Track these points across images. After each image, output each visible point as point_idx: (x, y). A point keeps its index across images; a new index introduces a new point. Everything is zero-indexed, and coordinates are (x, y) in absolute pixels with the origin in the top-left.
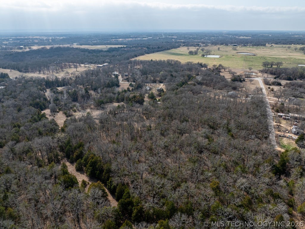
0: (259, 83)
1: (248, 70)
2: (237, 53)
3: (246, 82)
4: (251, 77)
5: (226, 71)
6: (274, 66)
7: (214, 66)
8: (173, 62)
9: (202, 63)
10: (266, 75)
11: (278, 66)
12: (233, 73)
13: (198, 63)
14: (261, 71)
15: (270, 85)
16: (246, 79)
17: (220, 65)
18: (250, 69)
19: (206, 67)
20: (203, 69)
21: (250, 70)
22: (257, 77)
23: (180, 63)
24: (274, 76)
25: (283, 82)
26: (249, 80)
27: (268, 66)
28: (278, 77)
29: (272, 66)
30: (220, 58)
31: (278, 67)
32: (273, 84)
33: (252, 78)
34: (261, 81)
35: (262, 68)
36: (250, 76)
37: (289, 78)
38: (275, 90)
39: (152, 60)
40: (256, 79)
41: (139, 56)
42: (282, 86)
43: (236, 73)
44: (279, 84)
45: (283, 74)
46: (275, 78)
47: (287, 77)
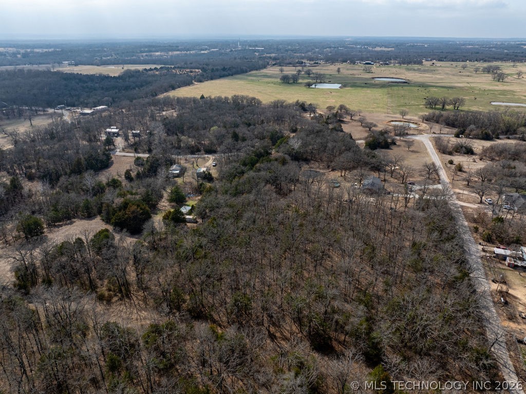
0: (426, 149)
1: (399, 116)
2: (373, 78)
3: (399, 146)
4: (407, 134)
5: (355, 120)
6: (447, 107)
7: (330, 108)
8: (245, 101)
9: (306, 102)
10: (437, 127)
11: (455, 107)
12: (369, 126)
13: (297, 102)
14: (427, 119)
15: (450, 154)
16: (398, 138)
17: (342, 107)
18: (403, 114)
19: (314, 112)
20: (307, 115)
21: (403, 116)
22: (420, 132)
23: (259, 102)
24: (455, 130)
25: (479, 145)
26: (405, 141)
27: (437, 106)
28: (462, 133)
29: (443, 106)
30: (341, 90)
31: (456, 108)
32: (456, 152)
33: (409, 137)
34: (430, 143)
35: (427, 112)
36: (406, 132)
37: (486, 133)
38: (465, 167)
39: (202, 97)
40: (418, 138)
41: (179, 87)
42: (475, 154)
43: (375, 126)
44: (469, 152)
45: (472, 126)
46: (457, 136)
47: (480, 132)
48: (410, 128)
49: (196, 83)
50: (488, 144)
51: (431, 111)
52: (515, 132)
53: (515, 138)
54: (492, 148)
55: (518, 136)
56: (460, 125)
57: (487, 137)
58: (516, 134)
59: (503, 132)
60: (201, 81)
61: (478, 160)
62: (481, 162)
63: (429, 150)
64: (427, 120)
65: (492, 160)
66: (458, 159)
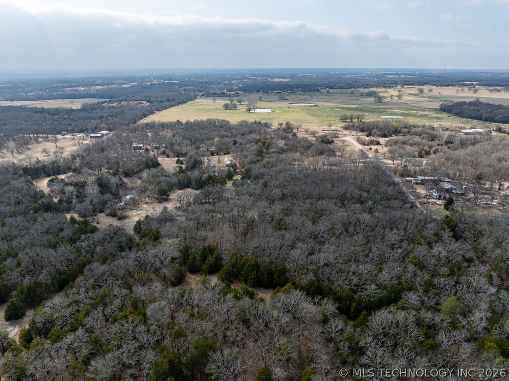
0: (353, 144)
1: (327, 128)
3: (337, 143)
4: (338, 137)
5: (301, 131)
6: (354, 120)
7: (281, 124)
8: (217, 123)
10: (354, 133)
12: (312, 134)
13: (255, 121)
14: (345, 128)
15: (368, 145)
16: (334, 139)
17: (288, 124)
18: (329, 126)
19: (270, 127)
22: (345, 135)
23: (229, 122)
24: (365, 133)
25: (382, 140)
26: (339, 141)
27: (348, 120)
28: (370, 134)
29: (352, 120)
31: (360, 121)
32: (371, 144)
33: (340, 138)
34: (354, 141)
35: (344, 124)
36: (337, 135)
37: (384, 133)
38: (379, 151)
39: (179, 121)
40: (345, 138)
41: (148, 115)
42: (382, 145)
43: (317, 133)
44: (378, 143)
45: (375, 130)
46: (368, 136)
47: (381, 133)
48: (338, 134)
49: (157, 112)
50: (387, 139)
51: (346, 123)
52: (400, 132)
53: (401, 136)
54: (390, 140)
55: (402, 134)
56: (368, 129)
57: (385, 136)
58: (401, 133)
59: (393, 132)
60: (160, 111)
61: (384, 147)
62: (387, 148)
63: (355, 144)
64: (345, 129)
66: (374, 147)
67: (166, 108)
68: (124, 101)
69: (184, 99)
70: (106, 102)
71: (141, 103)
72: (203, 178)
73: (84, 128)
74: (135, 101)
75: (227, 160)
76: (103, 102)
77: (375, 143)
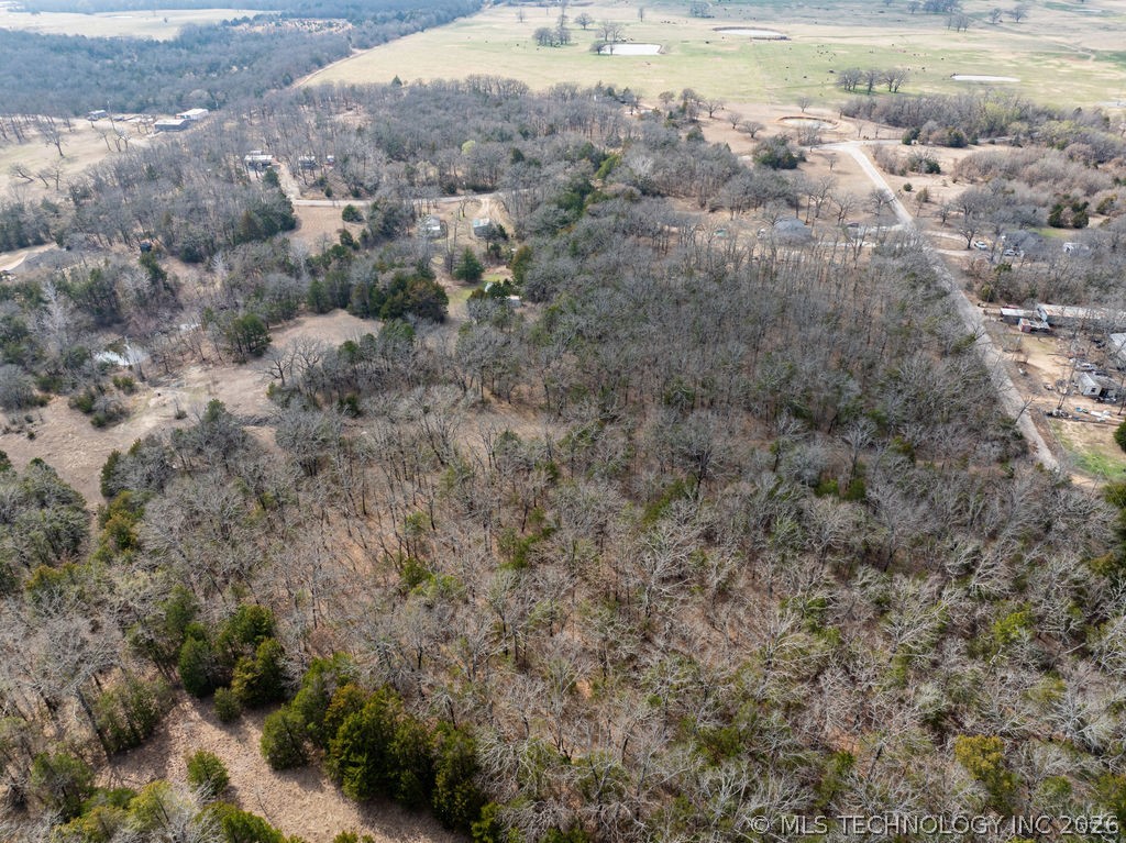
0: (860, 168)
1: (795, 110)
3: (812, 164)
4: (820, 142)
5: (719, 119)
6: (877, 88)
7: (667, 97)
9: (615, 86)
10: (870, 128)
11: (891, 87)
12: (751, 131)
13: (599, 87)
14: (850, 113)
15: (903, 173)
16: (807, 149)
17: (687, 94)
18: (802, 103)
19: (636, 105)
20: (627, 112)
21: (803, 107)
22: (842, 137)
23: (524, 89)
24: (902, 132)
25: (948, 157)
26: (821, 155)
27: (859, 87)
28: (915, 137)
29: (871, 85)
31: (893, 90)
32: (913, 170)
33: (826, 147)
34: (864, 156)
35: (846, 99)
36: (818, 137)
37: (956, 135)
38: (934, 196)
39: (397, 82)
40: (840, 148)
41: (330, 62)
42: (944, 173)
43: (762, 128)
44: (934, 169)
45: (931, 124)
46: (907, 142)
47: (946, 134)
48: (824, 132)
49: (359, 51)
50: (961, 154)
51: (853, 97)
52: (1003, 132)
53: (1004, 143)
54: (970, 161)
55: (1008, 139)
56: (909, 120)
57: (957, 143)
58: (1006, 135)
59: (982, 132)
60: (367, 47)
61: (950, 183)
62: (956, 186)
63: (865, 169)
64: (847, 115)
65: (973, 181)
66: (920, 182)
67: (386, 41)
68: (293, 16)
69: (442, 13)
70: (246, 20)
71: (330, 26)
72: (380, 286)
73: (151, 100)
74: (321, 17)
75: (486, 210)
76: (236, 23)
77: (925, 165)
